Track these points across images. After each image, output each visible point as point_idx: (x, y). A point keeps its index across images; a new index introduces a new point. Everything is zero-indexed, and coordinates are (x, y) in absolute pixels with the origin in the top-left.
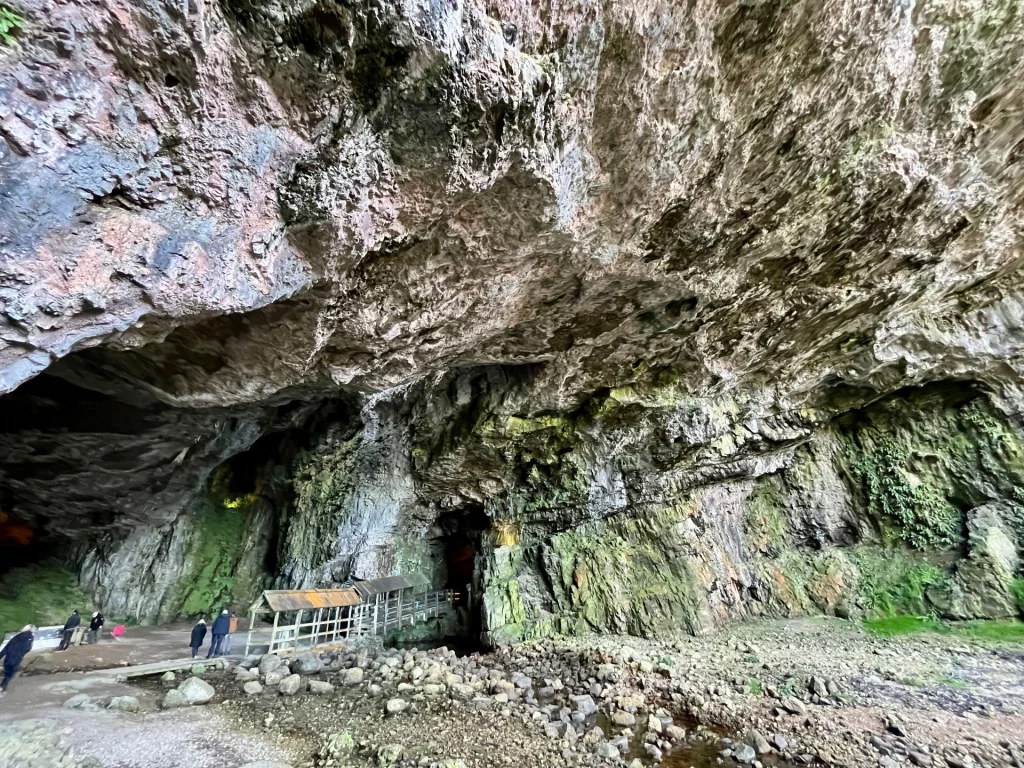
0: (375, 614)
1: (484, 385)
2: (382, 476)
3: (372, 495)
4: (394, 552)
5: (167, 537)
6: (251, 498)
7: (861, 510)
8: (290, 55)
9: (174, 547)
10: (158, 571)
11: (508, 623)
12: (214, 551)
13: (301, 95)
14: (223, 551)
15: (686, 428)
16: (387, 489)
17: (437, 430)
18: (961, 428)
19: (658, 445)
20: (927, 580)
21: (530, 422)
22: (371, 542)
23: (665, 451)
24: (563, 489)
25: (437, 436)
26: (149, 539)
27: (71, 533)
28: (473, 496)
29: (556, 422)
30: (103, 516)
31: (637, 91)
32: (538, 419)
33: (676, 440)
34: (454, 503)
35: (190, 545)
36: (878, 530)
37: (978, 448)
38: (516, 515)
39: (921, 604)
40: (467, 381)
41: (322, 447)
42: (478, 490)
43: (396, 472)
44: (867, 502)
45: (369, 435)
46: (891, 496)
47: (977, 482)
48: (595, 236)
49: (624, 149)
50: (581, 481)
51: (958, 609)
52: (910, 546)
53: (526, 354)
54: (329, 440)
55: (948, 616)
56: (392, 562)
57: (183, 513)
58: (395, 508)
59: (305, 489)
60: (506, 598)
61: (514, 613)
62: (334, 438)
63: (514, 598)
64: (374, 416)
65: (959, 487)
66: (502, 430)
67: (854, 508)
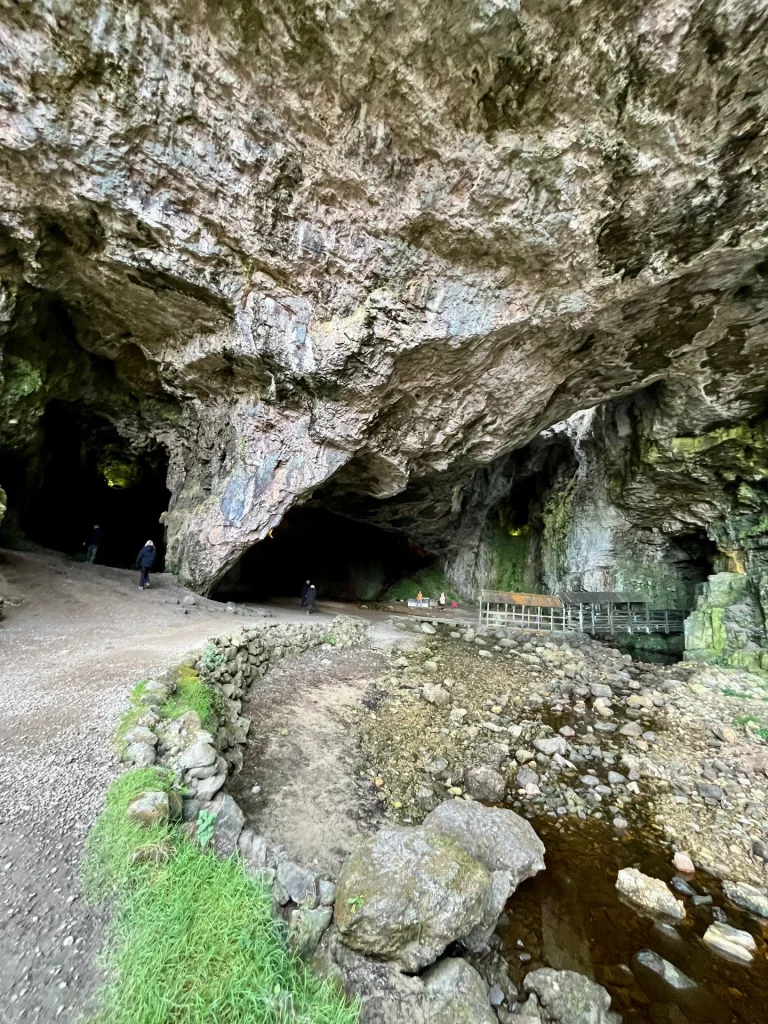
0: (581, 617)
1: (637, 412)
2: (590, 508)
3: (585, 524)
4: (616, 572)
5: (477, 555)
6: (526, 528)
8: (284, 403)
9: (481, 562)
10: (478, 575)
11: (708, 647)
12: (508, 565)
13: (296, 406)
14: (514, 566)
16: (597, 518)
17: (620, 462)
21: (702, 439)
22: (592, 563)
25: (622, 467)
26: (468, 556)
27: (435, 552)
28: (690, 520)
29: (734, 433)
30: (443, 544)
31: (456, 227)
32: (712, 434)
34: (674, 527)
35: (492, 561)
38: (738, 540)
40: (622, 411)
41: (557, 486)
42: (694, 514)
43: (601, 504)
45: (581, 472)
48: (544, 302)
49: (494, 250)
53: (629, 384)
54: (560, 479)
56: (615, 581)
57: (481, 540)
58: (608, 535)
59: (548, 520)
60: (707, 625)
61: (716, 639)
62: (564, 477)
63: (716, 624)
64: (582, 454)
66: (670, 454)
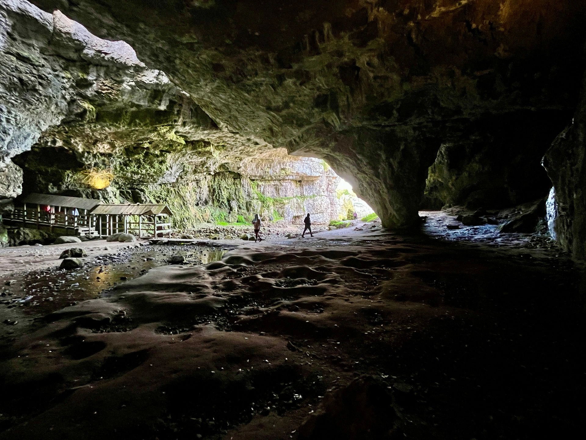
7: (211, 197)
15: (212, 165)
18: (234, 184)
19: (200, 166)
20: (225, 215)
23: (200, 169)
24: (152, 166)
33: (206, 167)
36: (213, 203)
37: (236, 189)
39: (224, 220)
44: (213, 195)
46: (219, 195)
47: (233, 196)
50: (165, 167)
51: (230, 221)
52: (220, 207)
55: (229, 222)
65: (230, 196)
67: (209, 196)
